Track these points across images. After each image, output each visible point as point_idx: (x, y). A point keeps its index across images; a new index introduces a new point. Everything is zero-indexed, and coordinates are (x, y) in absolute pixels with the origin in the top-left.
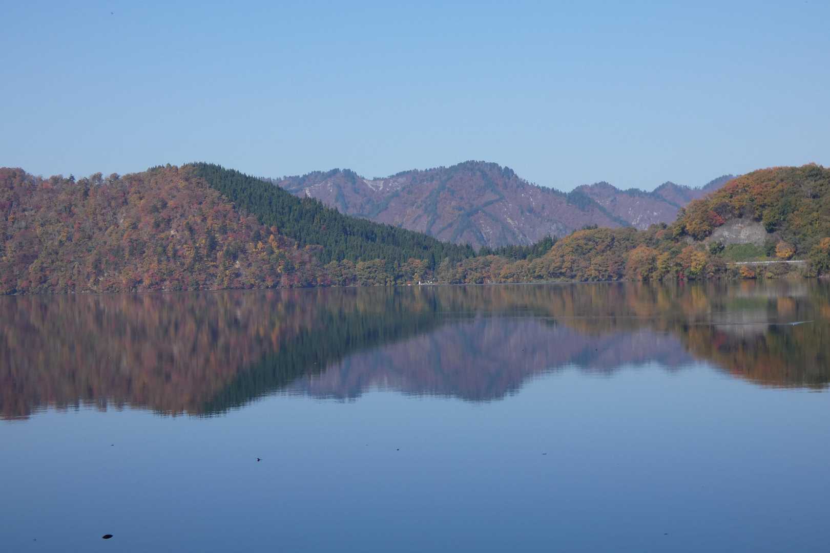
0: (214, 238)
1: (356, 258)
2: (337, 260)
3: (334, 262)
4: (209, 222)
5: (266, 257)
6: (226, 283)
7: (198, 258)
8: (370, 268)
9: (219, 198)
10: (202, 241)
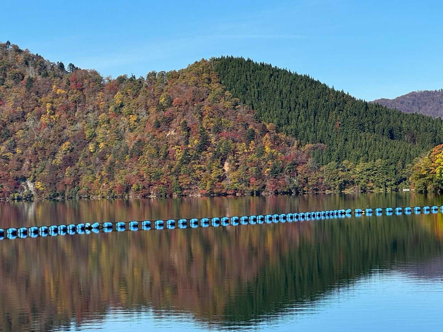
0: (207, 138)
1: (358, 158)
2: (336, 161)
3: (333, 163)
4: (205, 120)
5: (256, 159)
6: (208, 188)
7: (186, 160)
8: (369, 170)
9: (222, 94)
10: (195, 142)
